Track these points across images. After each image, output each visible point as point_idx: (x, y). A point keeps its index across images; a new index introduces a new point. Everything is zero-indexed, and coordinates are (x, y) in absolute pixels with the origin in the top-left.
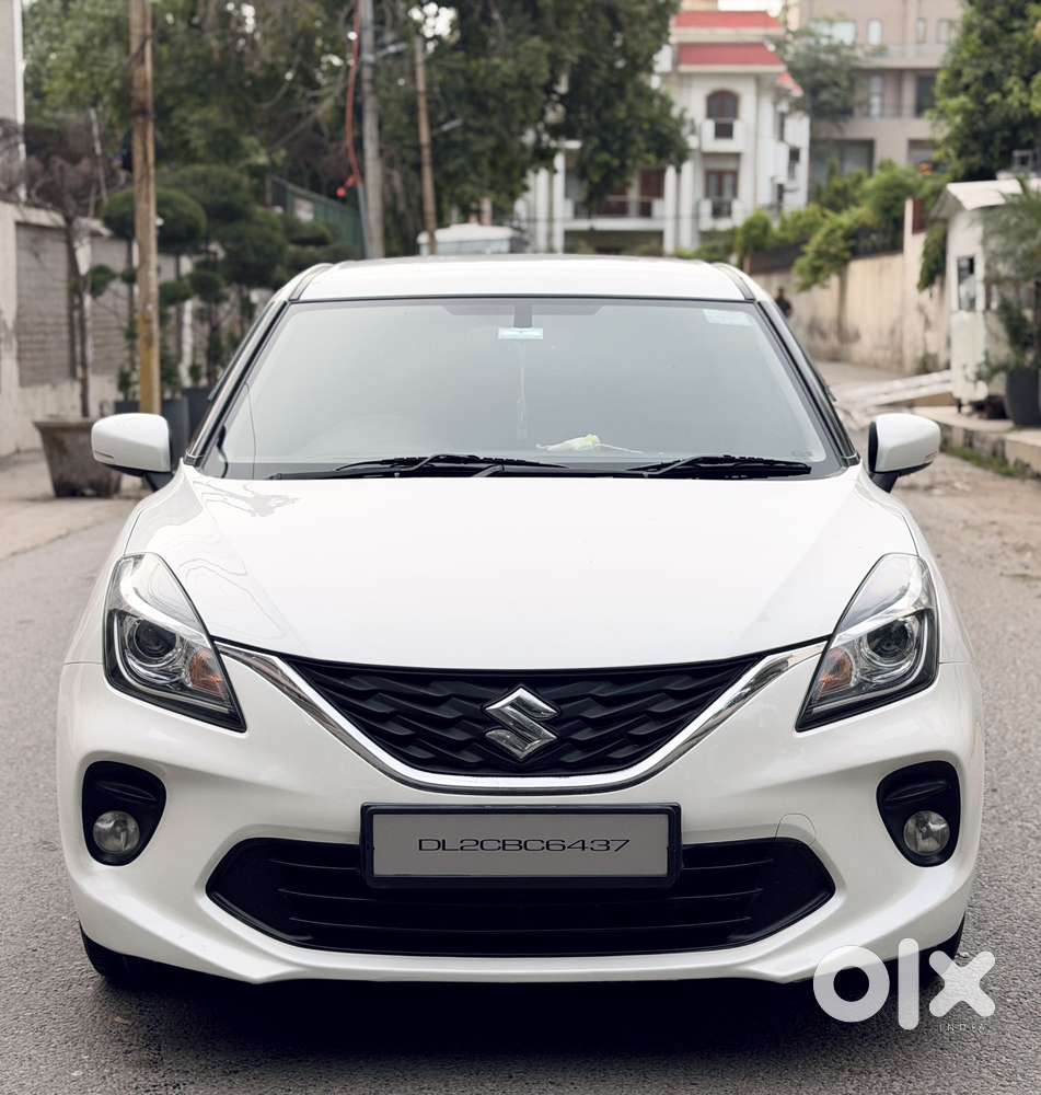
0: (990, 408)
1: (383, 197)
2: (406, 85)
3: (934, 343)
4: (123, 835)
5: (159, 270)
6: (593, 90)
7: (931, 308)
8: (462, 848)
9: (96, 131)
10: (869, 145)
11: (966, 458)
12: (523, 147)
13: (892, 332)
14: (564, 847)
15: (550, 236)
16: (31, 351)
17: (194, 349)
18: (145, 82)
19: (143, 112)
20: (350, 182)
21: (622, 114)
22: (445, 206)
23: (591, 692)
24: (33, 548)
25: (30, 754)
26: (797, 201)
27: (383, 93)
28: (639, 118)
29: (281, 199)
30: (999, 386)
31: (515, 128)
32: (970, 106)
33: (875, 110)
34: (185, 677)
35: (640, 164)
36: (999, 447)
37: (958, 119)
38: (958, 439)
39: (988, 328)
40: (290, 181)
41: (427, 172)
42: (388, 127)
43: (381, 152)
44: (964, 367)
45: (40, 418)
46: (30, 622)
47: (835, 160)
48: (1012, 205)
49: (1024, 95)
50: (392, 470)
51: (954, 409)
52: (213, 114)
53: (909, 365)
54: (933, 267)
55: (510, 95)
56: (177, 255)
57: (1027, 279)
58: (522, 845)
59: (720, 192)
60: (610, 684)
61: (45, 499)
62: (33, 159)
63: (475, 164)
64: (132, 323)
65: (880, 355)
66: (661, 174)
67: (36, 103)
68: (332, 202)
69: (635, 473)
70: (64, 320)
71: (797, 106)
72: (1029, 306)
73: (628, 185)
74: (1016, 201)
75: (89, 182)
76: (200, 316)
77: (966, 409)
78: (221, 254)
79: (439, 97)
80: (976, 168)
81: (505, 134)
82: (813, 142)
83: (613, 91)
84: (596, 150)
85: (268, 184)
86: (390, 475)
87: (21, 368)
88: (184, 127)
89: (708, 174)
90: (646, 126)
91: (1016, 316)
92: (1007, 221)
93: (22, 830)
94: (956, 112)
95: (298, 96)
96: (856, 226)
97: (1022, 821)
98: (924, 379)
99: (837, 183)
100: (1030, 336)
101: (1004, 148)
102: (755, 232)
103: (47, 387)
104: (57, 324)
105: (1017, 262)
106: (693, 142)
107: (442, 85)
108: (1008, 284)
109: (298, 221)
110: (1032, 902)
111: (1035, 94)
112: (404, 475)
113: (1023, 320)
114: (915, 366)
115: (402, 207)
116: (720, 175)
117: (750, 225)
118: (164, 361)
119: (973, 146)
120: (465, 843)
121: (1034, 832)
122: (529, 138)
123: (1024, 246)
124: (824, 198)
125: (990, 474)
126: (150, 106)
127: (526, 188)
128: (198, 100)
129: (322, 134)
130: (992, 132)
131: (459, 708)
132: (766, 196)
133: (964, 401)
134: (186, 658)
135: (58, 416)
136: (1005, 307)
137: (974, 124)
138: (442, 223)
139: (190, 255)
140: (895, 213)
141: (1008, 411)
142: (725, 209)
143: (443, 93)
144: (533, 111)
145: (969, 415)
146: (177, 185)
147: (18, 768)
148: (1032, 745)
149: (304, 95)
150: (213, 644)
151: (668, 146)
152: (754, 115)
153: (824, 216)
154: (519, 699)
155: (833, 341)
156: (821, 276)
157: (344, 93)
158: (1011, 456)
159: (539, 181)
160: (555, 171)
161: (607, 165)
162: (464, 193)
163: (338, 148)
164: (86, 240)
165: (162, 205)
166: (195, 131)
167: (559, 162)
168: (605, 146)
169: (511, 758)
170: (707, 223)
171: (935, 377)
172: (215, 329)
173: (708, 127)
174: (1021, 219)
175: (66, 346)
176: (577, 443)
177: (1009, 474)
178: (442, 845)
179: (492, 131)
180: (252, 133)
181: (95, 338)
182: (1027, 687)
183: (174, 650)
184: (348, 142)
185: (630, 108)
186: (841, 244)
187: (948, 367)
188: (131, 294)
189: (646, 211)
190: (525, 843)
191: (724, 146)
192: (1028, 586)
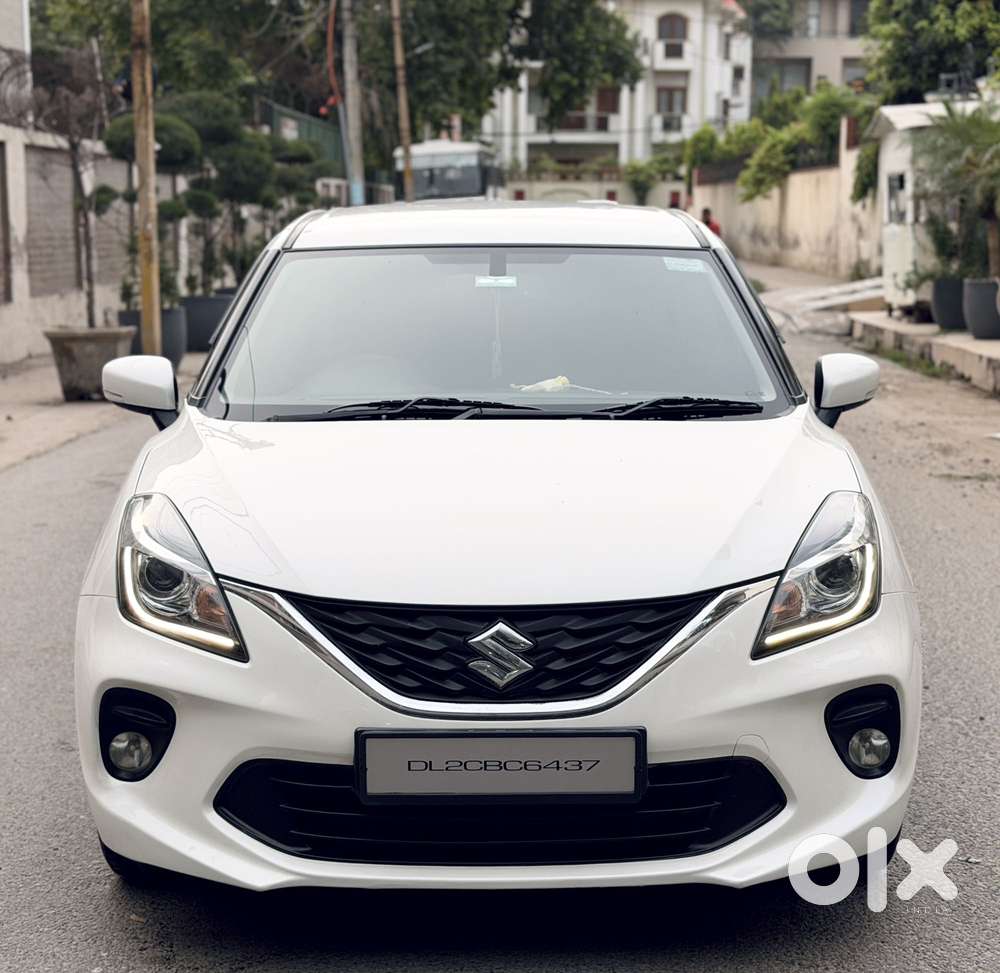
0: (918, 313)
1: (362, 118)
2: (382, 11)
3: (867, 250)
4: (137, 753)
5: (157, 190)
6: (554, 16)
7: (864, 217)
8: (447, 769)
9: (98, 63)
10: (806, 63)
11: (896, 360)
12: (490, 68)
13: (829, 239)
14: (540, 767)
15: (515, 148)
16: (40, 263)
17: (191, 263)
18: (143, 18)
19: (141, 45)
20: (331, 101)
21: (580, 37)
22: (418, 122)
23: (564, 626)
24: (46, 452)
25: (47, 656)
26: (740, 115)
27: (360, 17)
28: (596, 40)
29: (268, 118)
30: (926, 293)
31: (483, 50)
32: (901, 31)
33: (813, 32)
34: (192, 610)
35: (597, 83)
36: (927, 350)
37: (889, 44)
38: (889, 341)
39: (916, 238)
40: (277, 101)
41: (402, 92)
42: (365, 50)
43: (360, 73)
44: (895, 275)
45: (50, 329)
46: (44, 525)
47: (775, 76)
48: (940, 126)
49: (949, 22)
50: (380, 412)
51: (884, 314)
52: (205, 37)
53: (844, 270)
54: (866, 180)
55: (478, 20)
56: (174, 174)
57: (953, 195)
58: (502, 766)
59: (670, 108)
60: (581, 618)
61: (56, 403)
62: (41, 90)
63: (446, 83)
64: (133, 238)
65: (817, 260)
66: (617, 91)
67: (41, 26)
68: (314, 120)
69: (601, 415)
70: (70, 235)
71: (740, 27)
72: (954, 219)
73: (586, 102)
74: (942, 123)
75: (93, 110)
76: (196, 231)
77: (896, 313)
78: (214, 174)
79: (413, 22)
80: (906, 89)
81: (474, 56)
82: (756, 60)
83: (572, 16)
84: (556, 70)
85: (256, 104)
86: (377, 417)
87: (32, 280)
88: (177, 49)
89: (660, 90)
90: (603, 48)
91: (941, 228)
92: (935, 142)
93: (42, 730)
94: (887, 38)
95: (283, 20)
96: (795, 142)
97: (952, 717)
98: (858, 285)
99: (777, 99)
100: (955, 246)
101: (932, 71)
102: (703, 146)
103: (56, 297)
104: (64, 238)
105: (943, 180)
106: (646, 61)
107: (415, 11)
108: (934, 200)
109: (284, 141)
110: (962, 797)
111: (960, 21)
112: (391, 417)
113: (948, 232)
114: (849, 272)
115: (379, 123)
116: (670, 91)
117: (697, 140)
118: (163, 273)
119: (903, 69)
120: (450, 764)
121: (963, 728)
122: (496, 58)
123: (950, 165)
124: (766, 113)
125: (918, 375)
126: (147, 39)
127: (492, 106)
128: (190, 24)
129: (304, 56)
130: (920, 56)
131: (443, 640)
132: (712, 110)
133: (895, 306)
134: (193, 593)
135: (66, 327)
136: (932, 221)
137: (904, 48)
138: (416, 139)
139: (185, 174)
140: (832, 130)
141: (935, 314)
142: (675, 123)
143: (416, 18)
144: (498, 35)
145: (899, 319)
146: (173, 111)
147: (37, 669)
148: (959, 643)
149: (288, 20)
150: (217, 581)
151: (622, 66)
152: (703, 36)
153: (766, 132)
154: (498, 633)
155: (775, 247)
156: (763, 188)
157: (326, 20)
158: (938, 358)
159: (504, 99)
160: (519, 90)
161: (566, 85)
162: (436, 111)
163: (320, 69)
164: (90, 164)
165: (160, 130)
166: (188, 53)
167: (523, 81)
168: (565, 67)
169: (490, 686)
170: (659, 136)
171: (868, 283)
172: (209, 243)
173: (660, 48)
174: (947, 139)
175: (73, 258)
176: (549, 385)
177: (935, 376)
178: (429, 766)
179: (462, 54)
180: (240, 55)
181: (99, 250)
182: (955, 586)
183: (182, 585)
184: (329, 63)
185: (589, 32)
186: (782, 158)
187: (880, 273)
188: (132, 210)
189: (602, 125)
190: (505, 764)
191: (674, 64)
192: (955, 487)
